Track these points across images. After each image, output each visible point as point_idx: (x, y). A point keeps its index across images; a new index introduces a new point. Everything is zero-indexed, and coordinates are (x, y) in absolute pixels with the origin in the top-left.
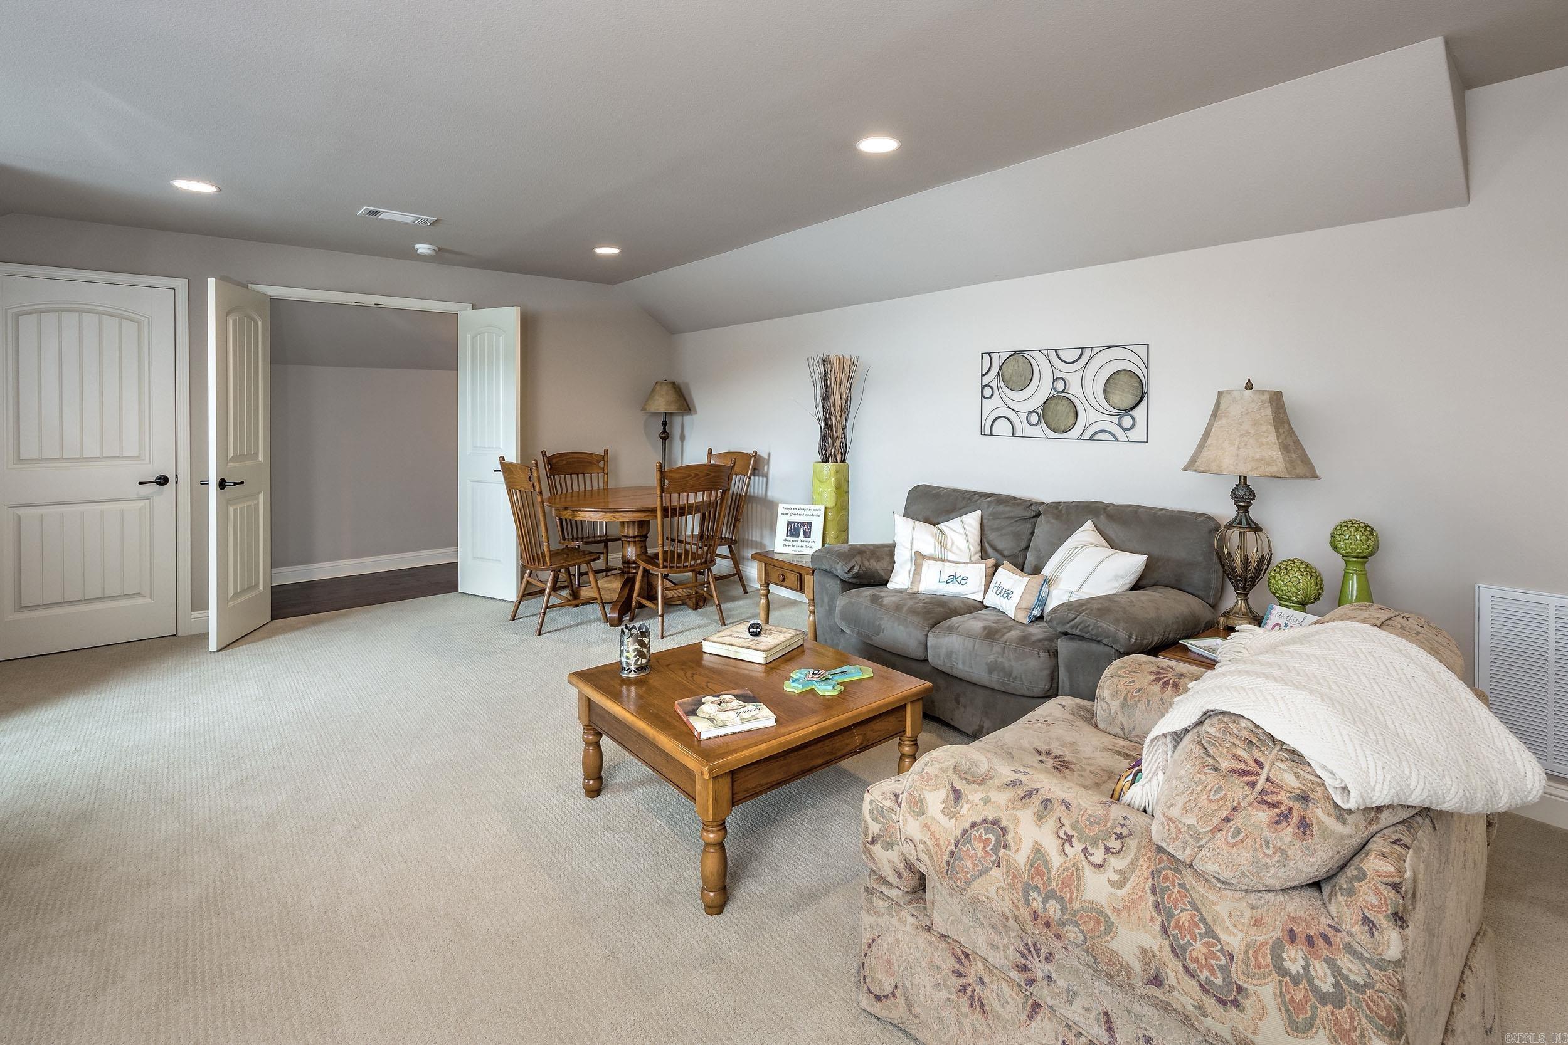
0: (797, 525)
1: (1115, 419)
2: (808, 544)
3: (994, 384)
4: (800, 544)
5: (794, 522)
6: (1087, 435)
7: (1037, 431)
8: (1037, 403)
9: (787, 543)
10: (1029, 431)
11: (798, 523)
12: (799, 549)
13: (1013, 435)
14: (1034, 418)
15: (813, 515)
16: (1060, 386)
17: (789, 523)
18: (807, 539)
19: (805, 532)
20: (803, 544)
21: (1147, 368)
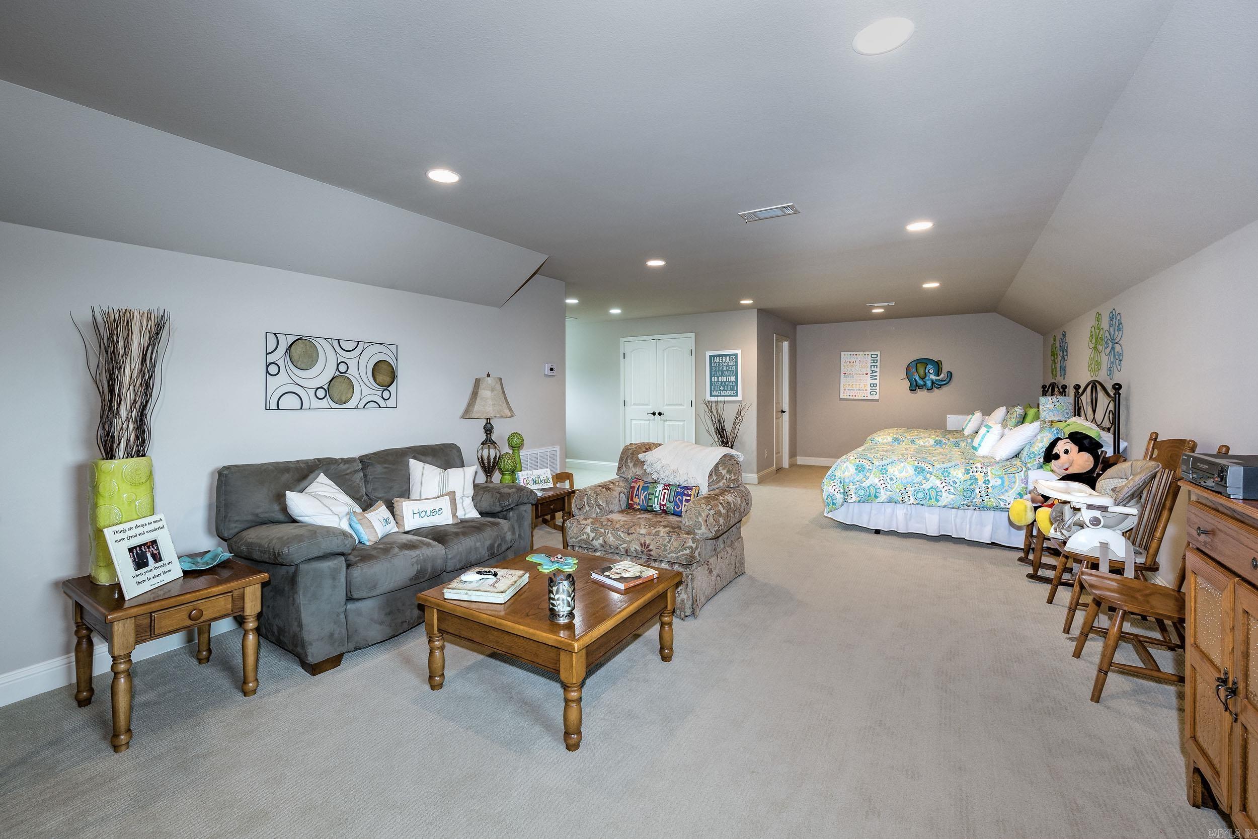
0: (141, 550)
1: (380, 393)
2: (165, 569)
3: (281, 363)
4: (155, 572)
5: (135, 548)
6: (361, 405)
7: (324, 403)
8: (324, 380)
9: (140, 579)
10: (316, 403)
11: (140, 546)
12: (158, 579)
13: (301, 408)
14: (321, 393)
15: (155, 530)
16: (342, 368)
17: (131, 550)
18: (160, 564)
19: (153, 556)
20: (160, 571)
21: (397, 360)
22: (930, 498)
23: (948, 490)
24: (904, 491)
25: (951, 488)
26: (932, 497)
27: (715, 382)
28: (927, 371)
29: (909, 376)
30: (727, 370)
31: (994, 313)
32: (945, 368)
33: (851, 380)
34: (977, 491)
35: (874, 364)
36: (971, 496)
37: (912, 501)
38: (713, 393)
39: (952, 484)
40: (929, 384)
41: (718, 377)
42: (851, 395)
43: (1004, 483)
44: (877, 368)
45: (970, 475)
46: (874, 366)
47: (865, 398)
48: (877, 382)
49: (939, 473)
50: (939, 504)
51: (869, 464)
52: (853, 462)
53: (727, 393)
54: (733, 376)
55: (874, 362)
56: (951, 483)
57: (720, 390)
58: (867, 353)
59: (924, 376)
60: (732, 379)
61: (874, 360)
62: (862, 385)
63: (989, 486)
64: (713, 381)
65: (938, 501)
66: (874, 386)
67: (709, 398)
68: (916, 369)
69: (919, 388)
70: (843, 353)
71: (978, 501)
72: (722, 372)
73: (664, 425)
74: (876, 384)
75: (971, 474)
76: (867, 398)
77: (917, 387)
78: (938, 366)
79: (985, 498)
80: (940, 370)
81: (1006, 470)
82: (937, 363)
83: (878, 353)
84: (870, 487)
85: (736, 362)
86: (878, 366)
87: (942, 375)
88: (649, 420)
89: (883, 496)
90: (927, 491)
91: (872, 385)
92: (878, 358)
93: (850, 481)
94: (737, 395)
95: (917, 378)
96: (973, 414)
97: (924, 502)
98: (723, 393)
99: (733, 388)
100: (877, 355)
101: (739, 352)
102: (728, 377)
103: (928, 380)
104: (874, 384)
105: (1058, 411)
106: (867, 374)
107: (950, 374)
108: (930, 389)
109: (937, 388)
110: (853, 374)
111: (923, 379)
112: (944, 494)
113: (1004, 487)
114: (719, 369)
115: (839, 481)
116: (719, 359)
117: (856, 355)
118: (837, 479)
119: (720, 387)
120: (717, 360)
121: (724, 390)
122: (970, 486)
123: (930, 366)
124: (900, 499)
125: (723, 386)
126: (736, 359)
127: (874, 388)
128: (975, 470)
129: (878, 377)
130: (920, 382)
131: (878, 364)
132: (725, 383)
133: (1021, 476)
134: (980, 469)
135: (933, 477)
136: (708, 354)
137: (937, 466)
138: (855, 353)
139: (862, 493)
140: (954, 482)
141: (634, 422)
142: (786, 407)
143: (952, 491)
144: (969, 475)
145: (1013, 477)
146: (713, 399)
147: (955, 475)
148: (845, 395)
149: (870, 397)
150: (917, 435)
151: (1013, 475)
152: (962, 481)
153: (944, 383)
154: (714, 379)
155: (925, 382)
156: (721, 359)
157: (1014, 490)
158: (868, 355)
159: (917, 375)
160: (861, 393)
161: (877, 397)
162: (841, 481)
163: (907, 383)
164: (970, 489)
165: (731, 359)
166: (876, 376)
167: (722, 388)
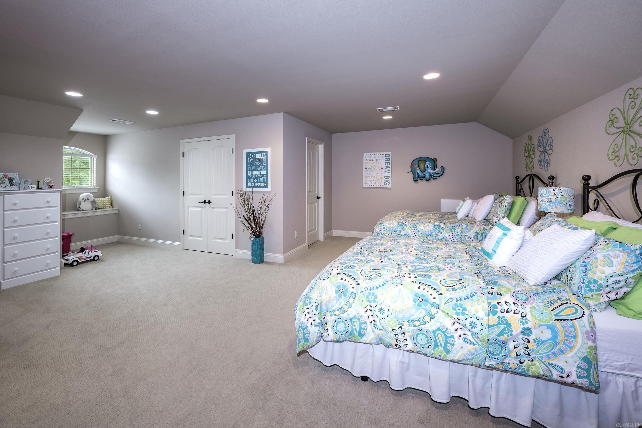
22: (436, 346)
23: (463, 336)
24: (398, 331)
25: (467, 332)
26: (439, 345)
27: (250, 175)
28: (426, 166)
29: (413, 170)
30: (260, 165)
31: (476, 123)
32: (439, 165)
33: (371, 173)
34: (511, 345)
35: (387, 161)
36: (501, 352)
37: (410, 346)
38: (249, 185)
39: (470, 328)
40: (427, 175)
41: (252, 171)
42: (371, 184)
43: (557, 338)
44: (389, 164)
45: (499, 317)
46: (387, 163)
47: (381, 187)
48: (390, 175)
49: (449, 308)
50: (450, 356)
51: (354, 285)
52: (334, 279)
53: (259, 185)
54: (264, 170)
55: (387, 160)
56: (468, 325)
57: (254, 182)
58: (382, 153)
59: (424, 170)
60: (263, 172)
61: (387, 159)
62: (378, 177)
63: (531, 338)
64: (249, 174)
65: (448, 352)
66: (387, 178)
67: (245, 189)
68: (418, 165)
69: (420, 179)
70: (365, 154)
71: (512, 362)
72: (256, 167)
73: (213, 210)
74: (389, 176)
75: (499, 314)
76: (382, 187)
77: (419, 179)
78: (434, 162)
79: (524, 358)
80: (436, 165)
81: (556, 311)
82: (433, 160)
83: (390, 153)
84: (354, 320)
85: (267, 158)
86: (391, 163)
87: (437, 170)
88: (201, 207)
89: (370, 336)
90: (432, 334)
91: (386, 177)
92: (390, 157)
93: (328, 309)
94: (267, 187)
95: (419, 171)
96: (464, 201)
97: (426, 351)
98: (256, 185)
99: (264, 180)
100: (389, 155)
101: (268, 149)
102: (260, 171)
103: (427, 173)
104: (387, 176)
105: (561, 203)
106: (382, 169)
107: (443, 169)
108: (428, 180)
109: (433, 179)
110: (372, 169)
111: (423, 172)
112: (458, 342)
113: (557, 344)
114: (253, 164)
115: (314, 307)
116: (253, 156)
117: (374, 155)
118: (312, 304)
119: (254, 179)
120: (251, 157)
121: (257, 182)
122: (499, 335)
123: (428, 163)
124: (394, 342)
125: (257, 179)
126: (267, 155)
127: (387, 179)
128: (505, 307)
129: (390, 171)
130: (421, 175)
131: (390, 161)
132: (258, 177)
133: (585, 326)
134: (513, 308)
135: (440, 312)
136: (245, 151)
137: (447, 295)
138: (373, 153)
139: (341, 327)
140: (473, 325)
141: (190, 209)
142: (321, 194)
143: (470, 337)
144: (496, 317)
145: (571, 327)
146: (248, 190)
147: (474, 313)
148: (367, 184)
149: (384, 186)
150: (419, 220)
151: (570, 323)
152: (485, 324)
153: (439, 175)
154: (250, 173)
155: (425, 175)
156: (254, 156)
157: (576, 349)
158: (383, 155)
159: (419, 170)
160: (378, 183)
161: (389, 186)
162: (317, 306)
163: (411, 176)
164: (499, 341)
165: (263, 156)
166: (389, 170)
167: (255, 181)
